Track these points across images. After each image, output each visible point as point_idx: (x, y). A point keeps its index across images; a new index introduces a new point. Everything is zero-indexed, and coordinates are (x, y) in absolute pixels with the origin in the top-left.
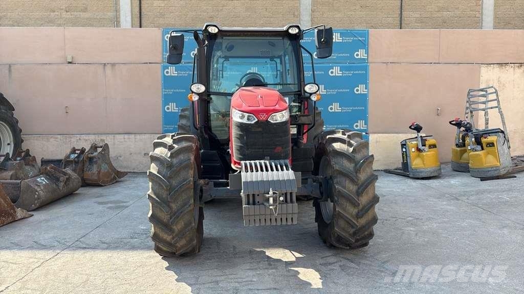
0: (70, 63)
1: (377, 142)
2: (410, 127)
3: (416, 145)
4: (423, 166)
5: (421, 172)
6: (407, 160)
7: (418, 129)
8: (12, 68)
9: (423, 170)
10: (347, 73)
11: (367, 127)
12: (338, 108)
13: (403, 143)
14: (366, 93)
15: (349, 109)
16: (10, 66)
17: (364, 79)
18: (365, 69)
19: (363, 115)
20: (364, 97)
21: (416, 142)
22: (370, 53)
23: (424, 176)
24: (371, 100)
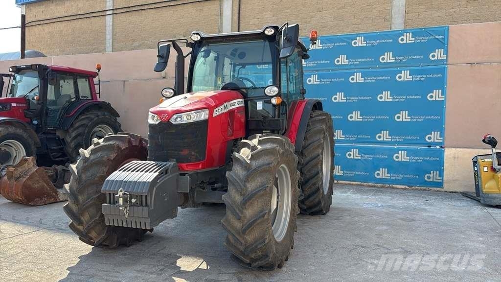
0: (164, 78)
1: (455, 158)
2: (484, 141)
3: (490, 163)
4: (497, 190)
5: (494, 198)
6: (478, 182)
7: (492, 143)
8: (126, 83)
9: (497, 196)
10: (418, 77)
11: (443, 140)
12: (406, 118)
13: (474, 160)
14: (443, 99)
15: (421, 119)
16: (124, 82)
17: (440, 84)
18: (443, 71)
19: (439, 126)
20: (440, 105)
21: (490, 160)
22: (449, 54)
23: (498, 204)
24: (449, 108)
